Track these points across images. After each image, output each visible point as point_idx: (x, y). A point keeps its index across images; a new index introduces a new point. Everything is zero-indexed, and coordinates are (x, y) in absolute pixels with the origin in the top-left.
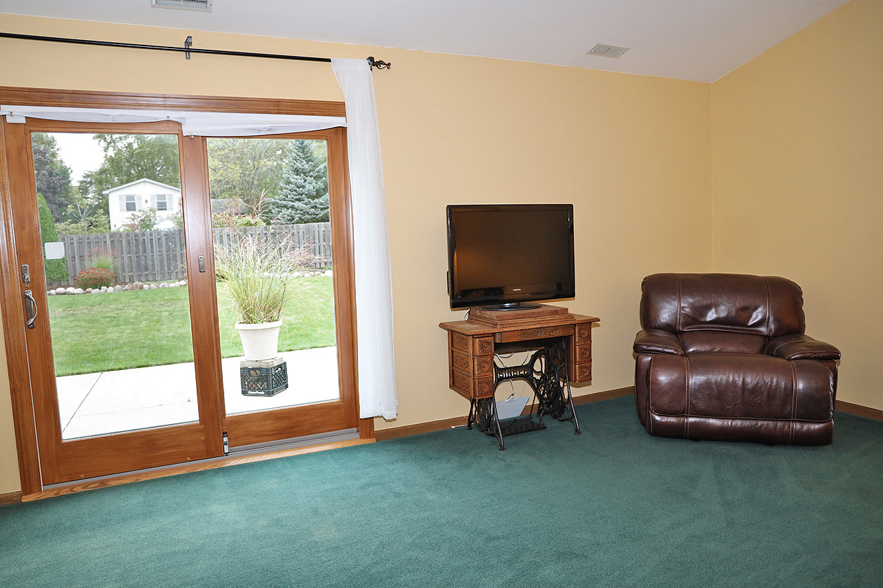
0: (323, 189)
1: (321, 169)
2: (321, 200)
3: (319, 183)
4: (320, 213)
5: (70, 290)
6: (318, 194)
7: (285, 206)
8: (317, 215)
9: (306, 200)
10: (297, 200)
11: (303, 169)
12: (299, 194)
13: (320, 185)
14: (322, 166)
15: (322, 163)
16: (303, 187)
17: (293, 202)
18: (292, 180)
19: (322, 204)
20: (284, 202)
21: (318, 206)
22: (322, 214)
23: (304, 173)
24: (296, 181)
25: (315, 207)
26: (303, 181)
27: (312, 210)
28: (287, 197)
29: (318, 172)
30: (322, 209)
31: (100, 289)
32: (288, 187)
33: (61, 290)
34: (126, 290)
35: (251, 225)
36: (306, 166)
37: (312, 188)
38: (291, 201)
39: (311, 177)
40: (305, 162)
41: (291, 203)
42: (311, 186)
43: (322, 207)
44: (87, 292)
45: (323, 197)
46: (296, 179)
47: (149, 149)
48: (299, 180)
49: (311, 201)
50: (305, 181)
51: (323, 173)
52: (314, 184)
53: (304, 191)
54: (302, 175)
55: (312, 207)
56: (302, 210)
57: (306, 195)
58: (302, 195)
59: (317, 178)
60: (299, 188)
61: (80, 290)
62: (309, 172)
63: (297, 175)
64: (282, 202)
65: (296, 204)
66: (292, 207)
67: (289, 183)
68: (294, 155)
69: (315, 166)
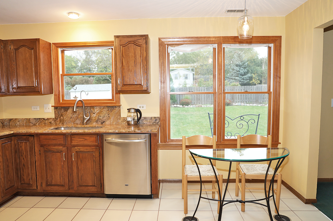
0: (247, 72)
1: (246, 64)
2: (246, 76)
3: (245, 70)
4: (245, 81)
5: (178, 106)
6: (245, 74)
7: (232, 79)
8: (244, 82)
9: (240, 76)
10: (236, 76)
11: (239, 65)
12: (237, 74)
13: (246, 70)
14: (247, 63)
15: (247, 62)
16: (239, 71)
17: (235, 77)
18: (235, 69)
19: (246, 78)
20: (232, 77)
21: (245, 79)
22: (246, 82)
23: (240, 66)
24: (236, 69)
25: (243, 79)
26: (239, 69)
27: (242, 80)
28: (233, 75)
29: (245, 66)
30: (246, 80)
31: (188, 106)
32: (233, 71)
33: (175, 105)
34: (197, 107)
35: (235, 85)
36: (241, 64)
37: (243, 72)
38: (234, 77)
39: (242, 67)
40: (240, 62)
41: (234, 78)
42: (242, 71)
43: (246, 79)
44: (184, 107)
45: (247, 75)
46: (237, 68)
47: (181, 58)
48: (238, 69)
49: (242, 77)
50: (240, 69)
51: (247, 66)
52: (243, 70)
53: (239, 73)
54: (239, 67)
55: (242, 79)
56: (238, 80)
57: (240, 74)
58: (238, 74)
59: (245, 68)
60: (237, 72)
61: (181, 106)
62: (242, 66)
63: (237, 67)
64: (231, 77)
65: (236, 78)
66: (235, 79)
67: (233, 70)
68: (236, 59)
69: (244, 64)
